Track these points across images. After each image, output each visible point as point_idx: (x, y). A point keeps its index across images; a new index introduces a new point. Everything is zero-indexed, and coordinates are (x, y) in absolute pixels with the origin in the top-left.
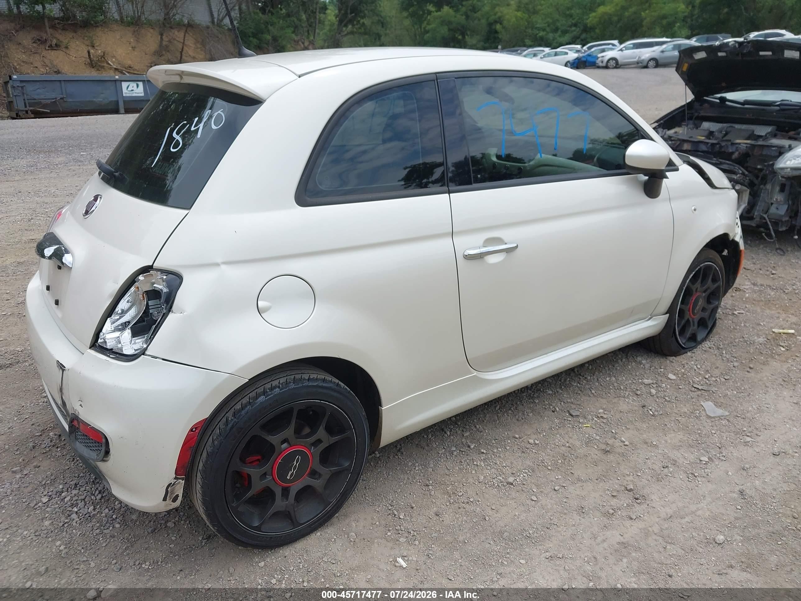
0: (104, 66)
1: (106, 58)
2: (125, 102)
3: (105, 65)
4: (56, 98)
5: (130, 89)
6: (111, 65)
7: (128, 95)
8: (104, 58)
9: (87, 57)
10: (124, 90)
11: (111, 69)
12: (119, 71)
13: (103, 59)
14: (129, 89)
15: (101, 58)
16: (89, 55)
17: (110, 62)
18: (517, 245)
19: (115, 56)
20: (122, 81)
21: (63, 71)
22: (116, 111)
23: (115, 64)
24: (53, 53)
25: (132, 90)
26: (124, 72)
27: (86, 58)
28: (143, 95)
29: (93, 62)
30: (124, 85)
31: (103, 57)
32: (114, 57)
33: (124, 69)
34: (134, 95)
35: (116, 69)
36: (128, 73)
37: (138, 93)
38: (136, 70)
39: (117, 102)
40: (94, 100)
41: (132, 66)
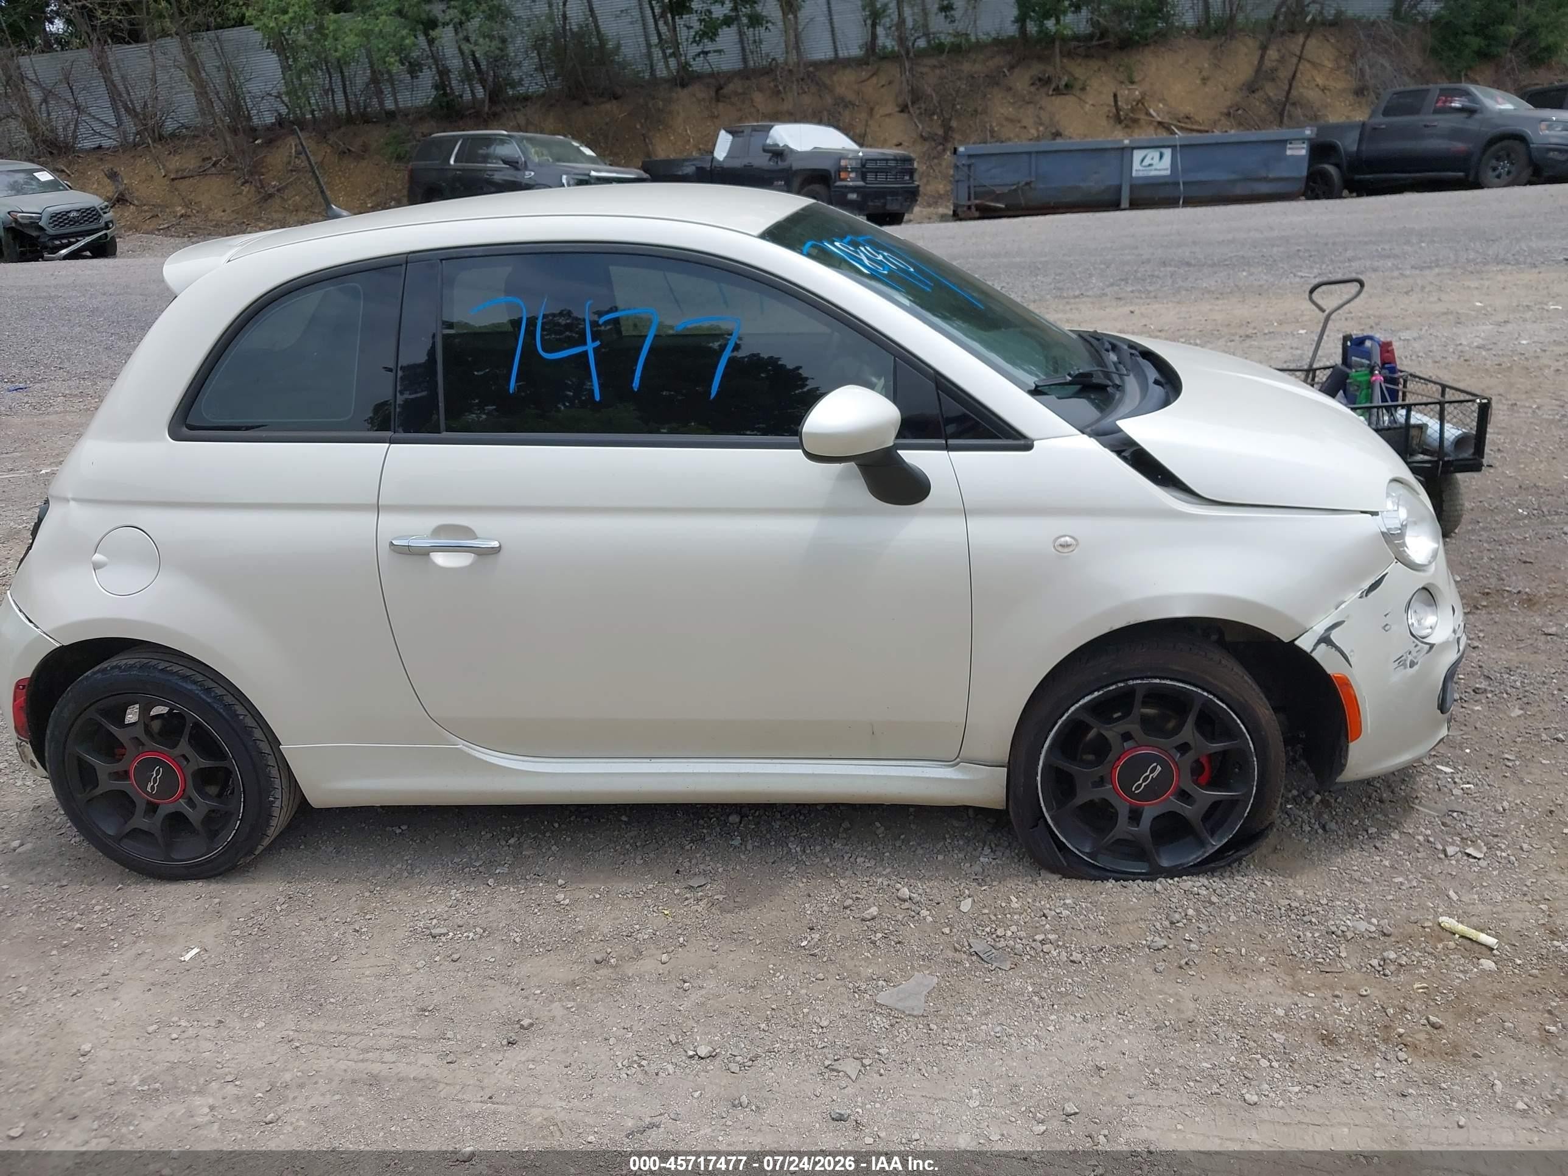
0: (1139, 119)
1: (1146, 105)
2: (1133, 188)
3: (1142, 117)
4: (1019, 183)
5: (1147, 162)
6: (1153, 117)
7: (1141, 174)
8: (1143, 104)
9: (1113, 104)
10: (1136, 165)
11: (1151, 123)
12: (1164, 127)
13: (1140, 105)
14: (1144, 164)
15: (1137, 104)
16: (1116, 101)
17: (1152, 111)
18: (500, 546)
19: (1164, 99)
20: (1133, 148)
21: (1066, 133)
22: (1114, 205)
23: (1161, 114)
24: (1058, 101)
25: (1150, 165)
26: (1173, 127)
27: (1109, 105)
28: (1168, 172)
29: (1121, 113)
30: (1138, 155)
31: (1141, 101)
32: (1162, 100)
33: (1175, 122)
34: (1153, 173)
35: (1160, 123)
36: (1181, 129)
37: (1160, 170)
38: (1197, 122)
39: (1119, 189)
40: (1081, 185)
41: (1192, 115)
